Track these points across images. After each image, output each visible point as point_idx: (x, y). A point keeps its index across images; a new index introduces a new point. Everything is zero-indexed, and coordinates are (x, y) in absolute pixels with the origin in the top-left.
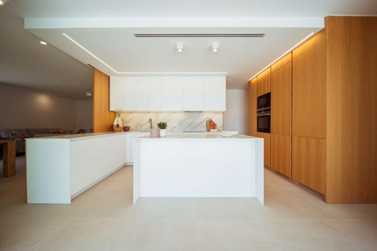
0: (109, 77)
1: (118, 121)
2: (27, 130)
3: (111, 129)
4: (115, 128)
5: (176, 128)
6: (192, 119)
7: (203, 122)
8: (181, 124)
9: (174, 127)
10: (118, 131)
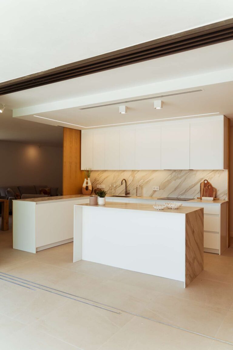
0: (80, 131)
1: (87, 183)
2: (18, 188)
3: (80, 192)
4: (84, 191)
5: (156, 193)
6: (179, 181)
7: (195, 185)
8: (163, 187)
9: (155, 191)
10: (86, 195)
